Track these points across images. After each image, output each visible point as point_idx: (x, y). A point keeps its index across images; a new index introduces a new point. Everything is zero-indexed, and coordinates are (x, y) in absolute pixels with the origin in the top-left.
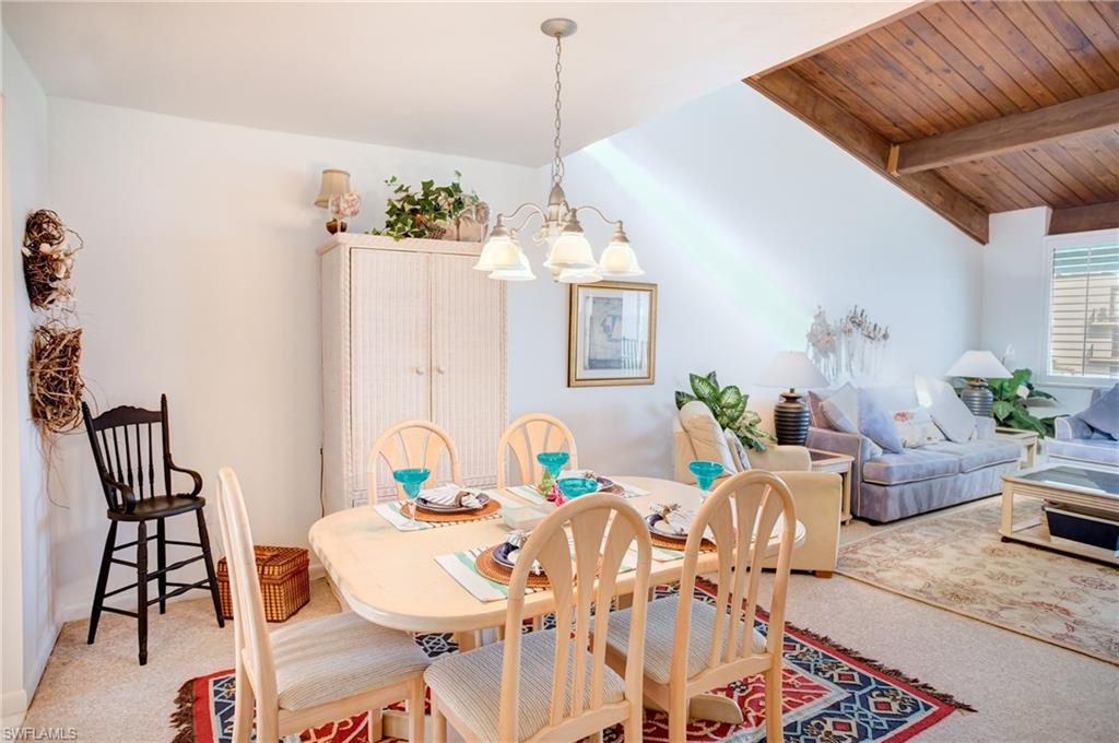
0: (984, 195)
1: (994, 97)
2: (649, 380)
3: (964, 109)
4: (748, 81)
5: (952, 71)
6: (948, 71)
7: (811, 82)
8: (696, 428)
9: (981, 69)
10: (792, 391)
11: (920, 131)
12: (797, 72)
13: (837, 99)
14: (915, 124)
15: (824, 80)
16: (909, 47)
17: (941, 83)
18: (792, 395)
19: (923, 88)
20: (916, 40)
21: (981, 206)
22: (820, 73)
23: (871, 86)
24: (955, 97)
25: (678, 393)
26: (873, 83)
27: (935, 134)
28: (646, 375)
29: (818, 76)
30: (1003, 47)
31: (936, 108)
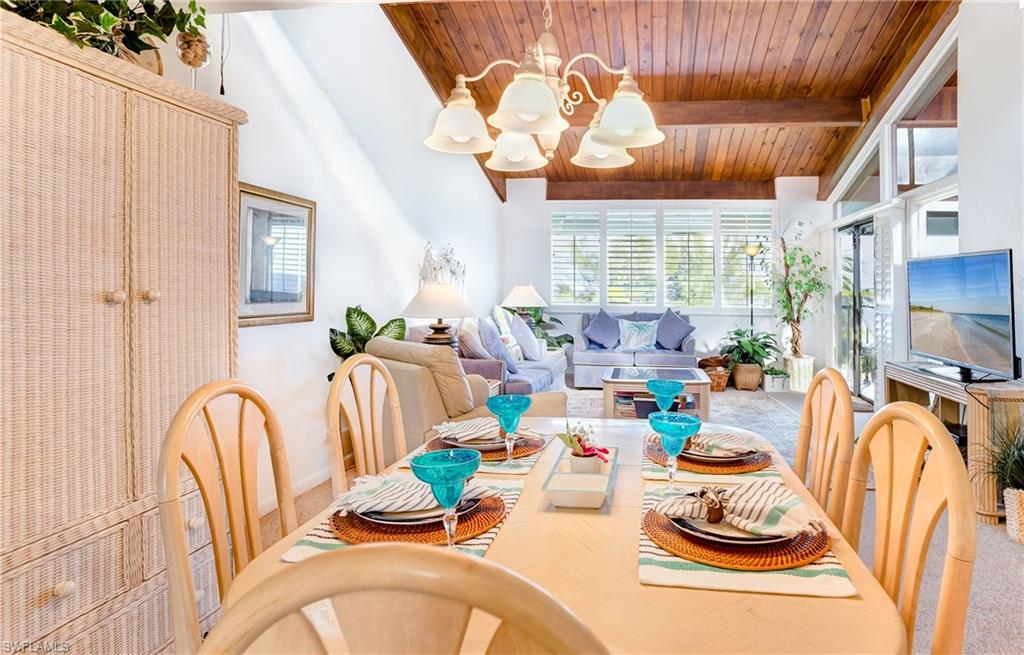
2: (308, 316)
4: (383, 6)
7: (423, 27)
8: (441, 361)
10: (440, 321)
12: (416, 13)
13: (438, 51)
15: (436, 30)
16: (520, 25)
18: (440, 326)
20: (528, 22)
22: (437, 22)
23: (473, 49)
25: (332, 330)
26: (476, 46)
28: (304, 310)
29: (433, 25)
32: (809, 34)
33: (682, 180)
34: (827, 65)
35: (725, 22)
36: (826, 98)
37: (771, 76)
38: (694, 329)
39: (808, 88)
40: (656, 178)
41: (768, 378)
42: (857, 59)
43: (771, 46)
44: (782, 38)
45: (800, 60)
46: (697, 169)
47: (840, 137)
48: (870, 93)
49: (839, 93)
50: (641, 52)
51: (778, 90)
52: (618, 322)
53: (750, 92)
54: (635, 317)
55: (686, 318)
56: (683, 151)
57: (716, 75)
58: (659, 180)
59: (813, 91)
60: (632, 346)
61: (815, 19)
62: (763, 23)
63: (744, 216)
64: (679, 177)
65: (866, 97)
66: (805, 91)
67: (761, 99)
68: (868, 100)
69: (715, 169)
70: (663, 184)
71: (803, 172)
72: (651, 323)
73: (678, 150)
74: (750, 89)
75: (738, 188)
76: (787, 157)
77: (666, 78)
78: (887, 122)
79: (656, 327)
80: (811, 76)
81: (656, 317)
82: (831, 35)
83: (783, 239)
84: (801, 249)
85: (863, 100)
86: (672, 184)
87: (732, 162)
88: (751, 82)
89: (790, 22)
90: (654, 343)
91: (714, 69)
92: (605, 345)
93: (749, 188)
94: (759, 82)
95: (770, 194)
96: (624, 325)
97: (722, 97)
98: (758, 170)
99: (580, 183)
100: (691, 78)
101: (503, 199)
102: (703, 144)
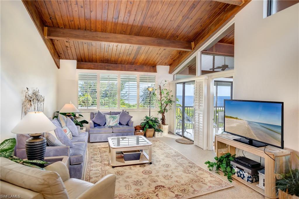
0: (63, 53)
1: (88, 23)
3: (77, 23)
5: (83, 8)
6: (82, 7)
9: (91, 11)
11: (58, 24)
14: (58, 21)
17: (77, 10)
19: (70, 9)
21: (59, 56)
24: (78, 17)
27: (62, 28)
30: (101, 8)
31: (69, 19)
32: (185, 17)
33: (127, 64)
34: (186, 30)
35: (160, 7)
36: (182, 40)
37: (168, 30)
38: (132, 117)
39: (177, 36)
40: (118, 63)
41: (156, 133)
42: (195, 29)
43: (172, 20)
44: (176, 17)
45: (179, 26)
46: (133, 61)
47: (180, 54)
48: (194, 41)
49: (186, 40)
50: (126, 13)
51: (168, 36)
52: (105, 116)
53: (159, 35)
54: (110, 113)
55: (128, 113)
56: (130, 54)
57: (150, 27)
58: (119, 64)
59: (178, 38)
60: (111, 125)
61: (190, 11)
62: (173, 10)
63: (147, 78)
64: (126, 63)
65: (192, 42)
66: (176, 37)
67: (162, 38)
68: (193, 43)
69: (139, 61)
70: (120, 65)
71: (166, 64)
72: (117, 116)
73: (129, 53)
74: (160, 34)
75: (145, 68)
76: (163, 59)
77: (132, 26)
78: (199, 51)
79: (119, 117)
80: (180, 33)
81: (118, 113)
82: (192, 19)
83: (160, 86)
84: (166, 90)
85: (192, 43)
86: (123, 65)
87: (145, 59)
88: (161, 32)
89: (181, 11)
90: (119, 123)
91: (151, 25)
92: (101, 125)
93: (148, 69)
94: (163, 32)
95: (155, 71)
96: (107, 117)
97: (149, 36)
98: (152, 63)
99: (90, 63)
100: (142, 27)
101: (59, 67)
102: (138, 52)
